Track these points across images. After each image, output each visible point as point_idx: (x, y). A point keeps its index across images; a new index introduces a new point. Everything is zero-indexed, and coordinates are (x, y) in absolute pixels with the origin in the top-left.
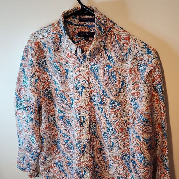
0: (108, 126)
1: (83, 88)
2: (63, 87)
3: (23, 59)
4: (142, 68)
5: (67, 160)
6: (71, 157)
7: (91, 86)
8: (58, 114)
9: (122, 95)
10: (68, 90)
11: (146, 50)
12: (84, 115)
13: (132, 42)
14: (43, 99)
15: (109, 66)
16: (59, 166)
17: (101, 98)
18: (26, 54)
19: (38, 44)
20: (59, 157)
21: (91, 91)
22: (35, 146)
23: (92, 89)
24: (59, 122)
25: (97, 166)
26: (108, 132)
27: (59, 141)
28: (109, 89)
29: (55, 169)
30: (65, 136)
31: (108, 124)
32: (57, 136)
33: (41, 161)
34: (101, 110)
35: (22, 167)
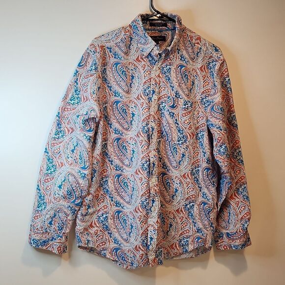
0: (179, 134)
2: (126, 98)
3: (79, 65)
4: (211, 65)
5: (115, 208)
7: (160, 91)
8: (114, 136)
9: (192, 96)
10: (130, 102)
11: (214, 48)
13: (203, 42)
14: (102, 114)
15: (182, 66)
16: (102, 221)
17: (174, 100)
18: (85, 60)
19: (103, 48)
20: (104, 207)
23: (162, 94)
26: (179, 141)
27: (107, 180)
28: (182, 89)
29: (96, 228)
30: (118, 168)
31: (179, 131)
32: (105, 172)
33: (82, 215)
34: (172, 115)
35: (45, 239)
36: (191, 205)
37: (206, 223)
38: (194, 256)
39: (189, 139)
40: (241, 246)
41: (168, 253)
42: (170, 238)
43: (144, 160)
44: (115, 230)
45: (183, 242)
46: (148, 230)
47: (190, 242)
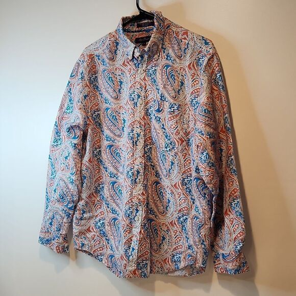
0: (166, 140)
1: (139, 96)
2: (115, 104)
3: (71, 76)
4: (201, 61)
5: (112, 215)
6: (117, 209)
7: (147, 95)
8: (105, 143)
9: (181, 97)
10: (120, 109)
11: (204, 41)
12: (139, 130)
13: (190, 36)
14: (91, 121)
15: (168, 66)
16: (99, 227)
17: (159, 104)
18: (76, 70)
19: (91, 57)
20: (101, 213)
21: (147, 102)
22: (73, 188)
23: (149, 98)
24: (105, 156)
25: (151, 211)
26: (166, 148)
27: (103, 187)
28: (167, 91)
29: (93, 233)
30: (112, 175)
31: (166, 137)
32: (101, 179)
33: (77, 219)
34: (158, 120)
35: (47, 238)
36: (184, 218)
37: (197, 239)
38: (187, 275)
39: (177, 145)
40: (233, 271)
41: (162, 267)
42: (162, 252)
43: (129, 168)
44: (112, 237)
45: (175, 258)
46: (131, 240)
47: (182, 259)
